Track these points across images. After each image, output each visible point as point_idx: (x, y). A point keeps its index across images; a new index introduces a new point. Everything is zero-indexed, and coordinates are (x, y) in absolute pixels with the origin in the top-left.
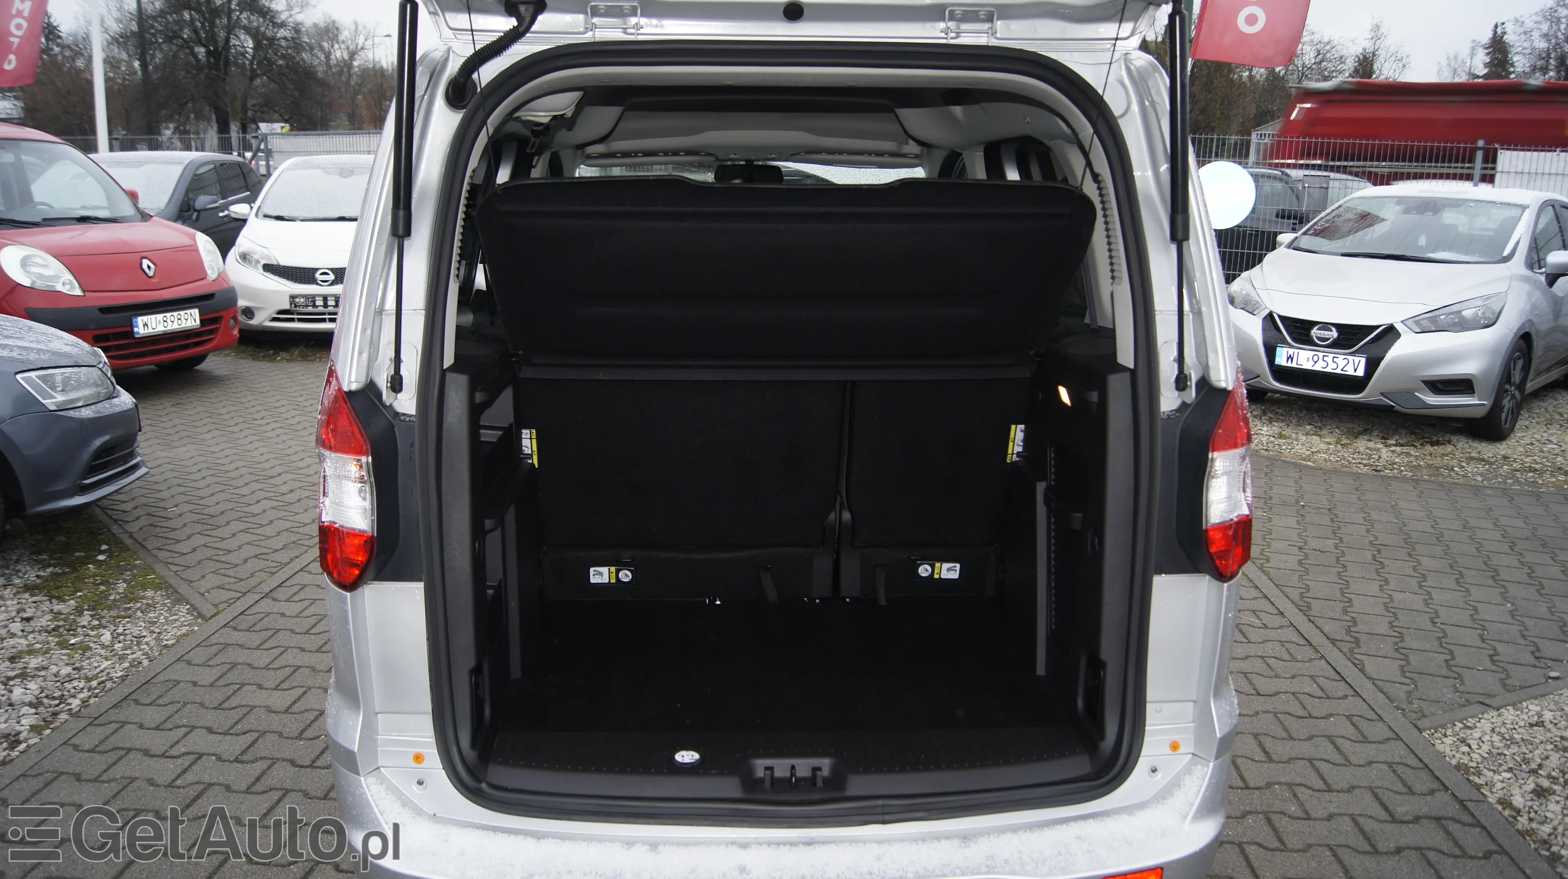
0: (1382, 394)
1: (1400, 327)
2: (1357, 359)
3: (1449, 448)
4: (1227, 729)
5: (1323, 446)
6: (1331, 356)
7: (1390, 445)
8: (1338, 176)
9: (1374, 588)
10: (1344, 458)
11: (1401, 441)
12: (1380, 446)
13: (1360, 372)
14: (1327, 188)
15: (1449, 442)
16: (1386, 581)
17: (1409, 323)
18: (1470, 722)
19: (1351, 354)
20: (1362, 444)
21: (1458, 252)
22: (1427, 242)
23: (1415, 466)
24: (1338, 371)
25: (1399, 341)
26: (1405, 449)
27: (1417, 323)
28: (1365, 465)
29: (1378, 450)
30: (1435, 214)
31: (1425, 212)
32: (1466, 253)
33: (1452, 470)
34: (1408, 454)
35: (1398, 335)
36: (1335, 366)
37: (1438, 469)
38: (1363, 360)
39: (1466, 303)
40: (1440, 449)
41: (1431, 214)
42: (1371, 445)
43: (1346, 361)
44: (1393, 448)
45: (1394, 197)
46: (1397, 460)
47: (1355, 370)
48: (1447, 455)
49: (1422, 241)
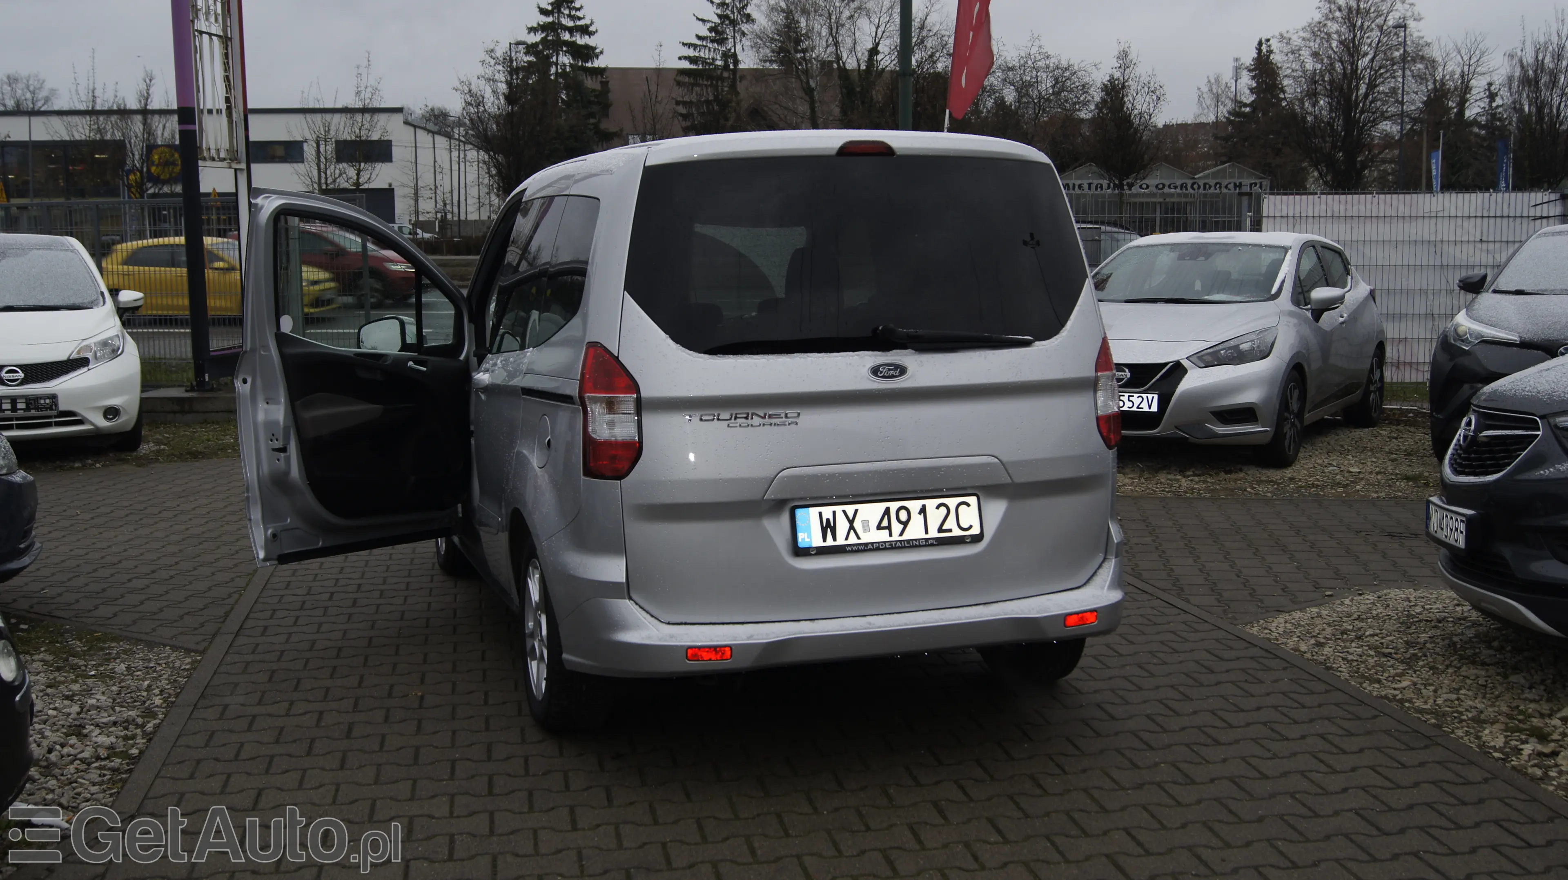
0: (1176, 427)
1: (1186, 363)
2: (1150, 396)
3: (1242, 475)
4: (1119, 540)
5: (1127, 481)
6: (1127, 395)
7: (1188, 476)
8: (1109, 229)
9: (1190, 561)
10: (1149, 489)
11: (1197, 472)
12: (1179, 477)
13: (1154, 408)
14: (1100, 241)
15: (1241, 470)
16: (1199, 557)
17: (1194, 359)
18: (1270, 620)
19: (1144, 392)
20: (1162, 477)
21: (1231, 294)
22: (1202, 286)
23: (1212, 490)
24: (1134, 409)
25: (1187, 376)
26: (1202, 478)
27: (1200, 358)
28: (1168, 492)
29: (1178, 480)
30: (1206, 259)
31: (1197, 257)
32: (1238, 294)
33: (1246, 490)
34: (1205, 482)
35: (1185, 371)
36: (1130, 404)
37: (1232, 490)
38: (1156, 396)
39: (1242, 338)
40: (1233, 476)
41: (1203, 258)
42: (1170, 476)
43: (1140, 399)
44: (1191, 478)
45: (1168, 245)
46: (1196, 486)
47: (1150, 407)
48: (1240, 480)
49: (1198, 286)
